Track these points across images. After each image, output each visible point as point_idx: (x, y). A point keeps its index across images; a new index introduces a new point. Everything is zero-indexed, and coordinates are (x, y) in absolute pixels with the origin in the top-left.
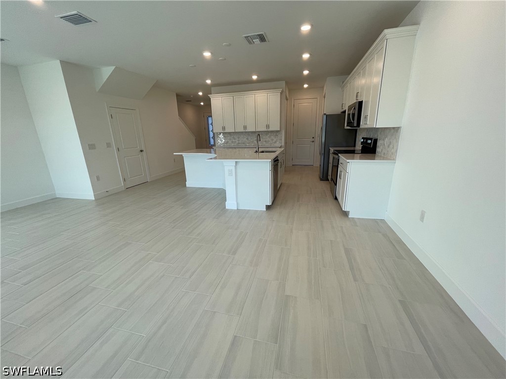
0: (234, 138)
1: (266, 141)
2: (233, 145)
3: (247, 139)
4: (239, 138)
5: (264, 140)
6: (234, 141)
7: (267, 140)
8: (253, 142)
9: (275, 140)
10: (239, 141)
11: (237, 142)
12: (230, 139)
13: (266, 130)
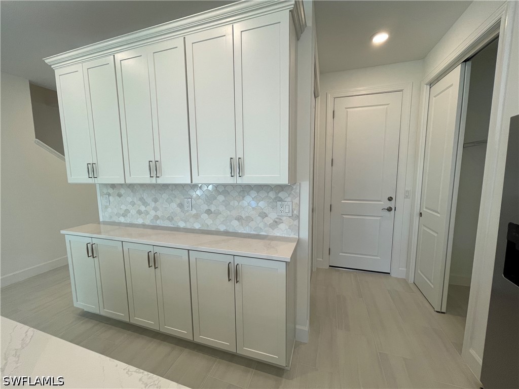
0: (141, 199)
1: (239, 219)
3: (181, 206)
4: (156, 201)
5: (234, 213)
6: (143, 208)
8: (197, 216)
10: (156, 209)
11: (153, 213)
12: (133, 204)
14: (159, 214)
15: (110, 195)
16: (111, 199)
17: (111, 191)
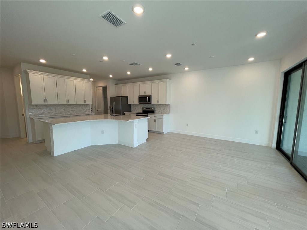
0: (50, 109)
1: (79, 111)
2: (49, 115)
3: (64, 110)
4: (56, 109)
6: (50, 111)
7: (80, 110)
8: (69, 112)
9: (85, 110)
10: (56, 111)
11: (55, 112)
13: (84, 103)
14: (57, 112)
15: (34, 108)
16: (35, 110)
17: (35, 107)
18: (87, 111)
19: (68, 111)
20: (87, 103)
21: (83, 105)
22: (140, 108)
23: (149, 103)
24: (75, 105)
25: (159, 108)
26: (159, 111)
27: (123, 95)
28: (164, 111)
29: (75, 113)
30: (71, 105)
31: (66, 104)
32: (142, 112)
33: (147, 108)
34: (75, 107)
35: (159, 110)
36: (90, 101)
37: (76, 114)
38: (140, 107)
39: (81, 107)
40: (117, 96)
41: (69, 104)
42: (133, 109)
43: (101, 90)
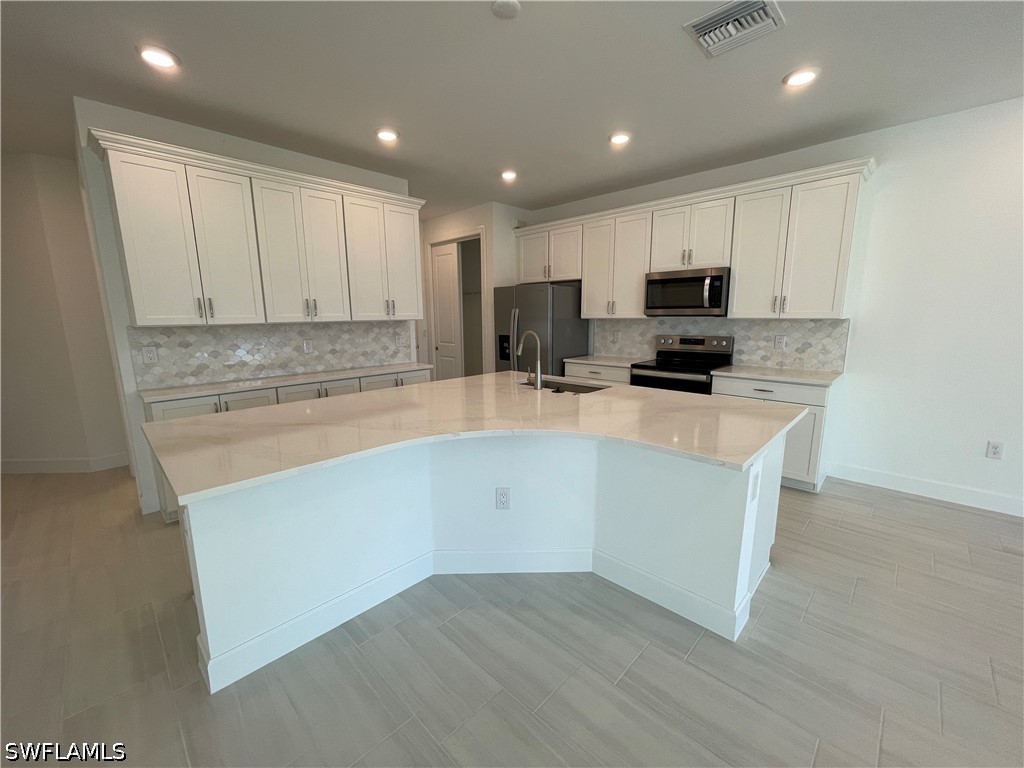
1: (364, 354)
3: (298, 349)
5: (360, 350)
7: (369, 350)
8: (319, 358)
9: (392, 348)
13: (385, 318)
15: (158, 346)
16: (162, 351)
17: (162, 339)
18: (400, 355)
19: (316, 353)
20: (399, 316)
21: (381, 324)
22: (639, 339)
23: (716, 311)
24: (345, 328)
25: (767, 339)
26: (765, 358)
27: (554, 278)
28: (804, 356)
29: (349, 365)
30: (327, 325)
31: (302, 320)
32: (654, 357)
33: (684, 341)
34: (346, 336)
35: (762, 353)
36: (411, 308)
37: (352, 368)
38: (642, 334)
39: (372, 335)
40: (523, 280)
41: (316, 320)
42: (597, 345)
43: (451, 257)
